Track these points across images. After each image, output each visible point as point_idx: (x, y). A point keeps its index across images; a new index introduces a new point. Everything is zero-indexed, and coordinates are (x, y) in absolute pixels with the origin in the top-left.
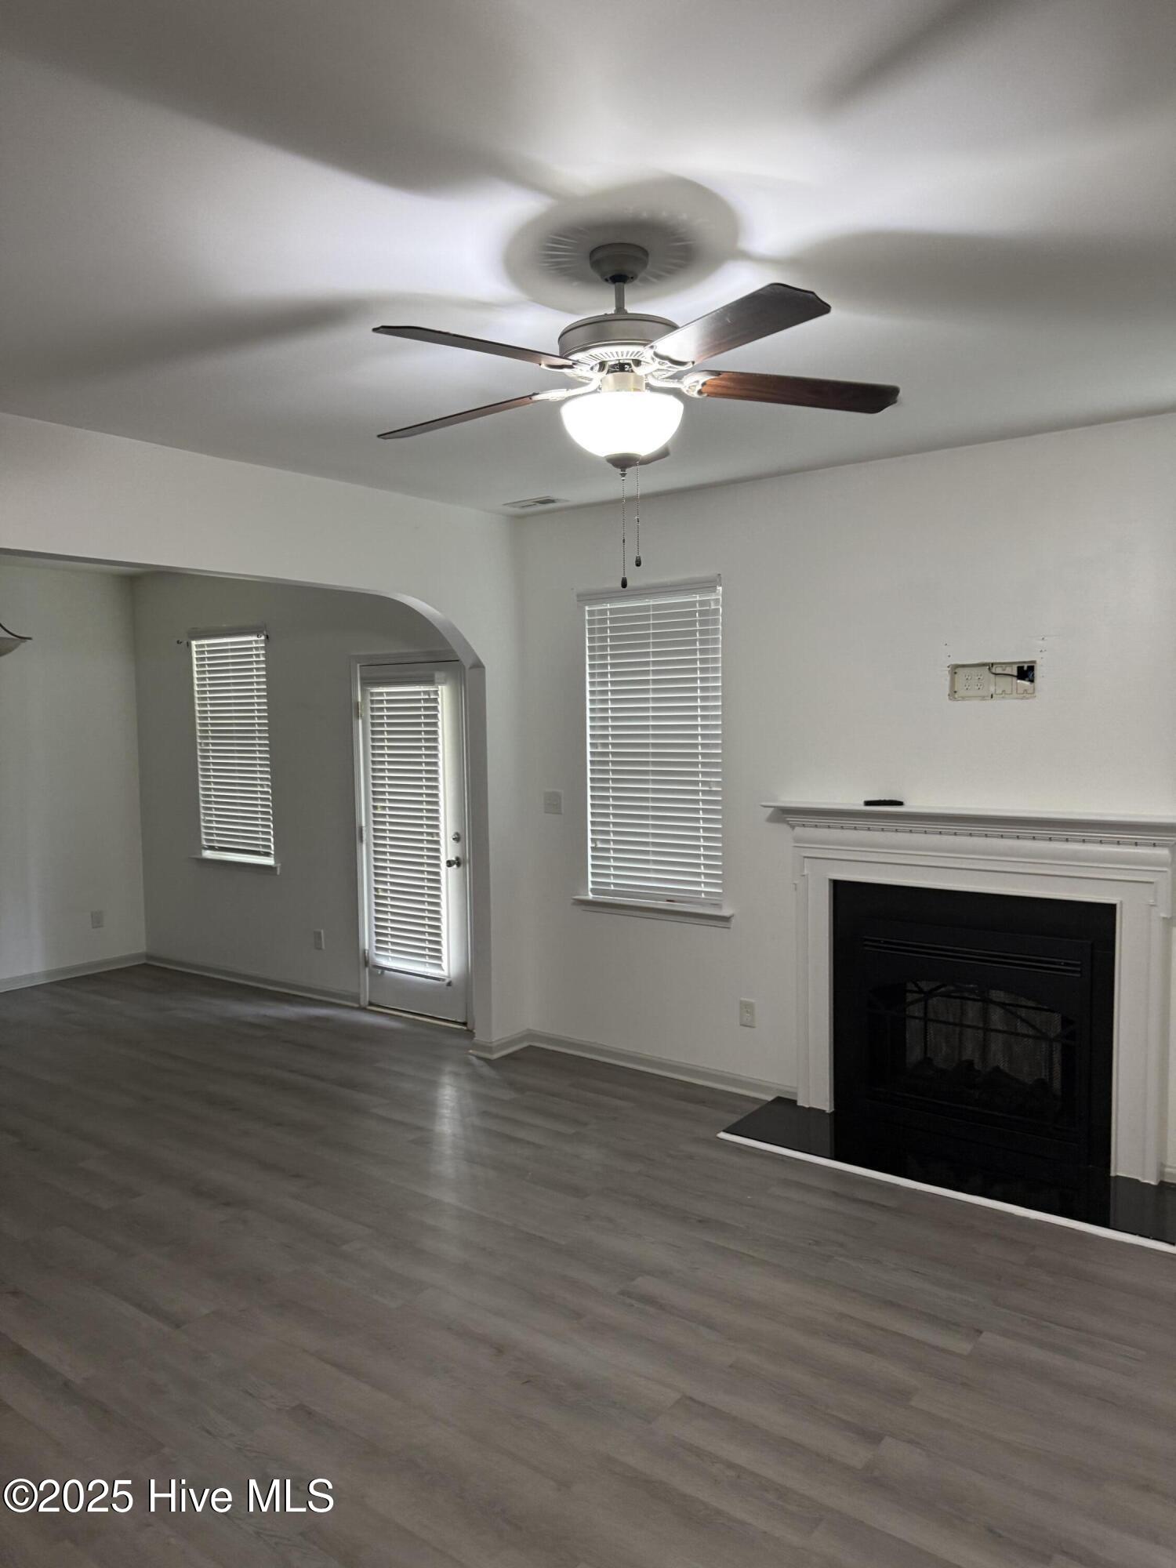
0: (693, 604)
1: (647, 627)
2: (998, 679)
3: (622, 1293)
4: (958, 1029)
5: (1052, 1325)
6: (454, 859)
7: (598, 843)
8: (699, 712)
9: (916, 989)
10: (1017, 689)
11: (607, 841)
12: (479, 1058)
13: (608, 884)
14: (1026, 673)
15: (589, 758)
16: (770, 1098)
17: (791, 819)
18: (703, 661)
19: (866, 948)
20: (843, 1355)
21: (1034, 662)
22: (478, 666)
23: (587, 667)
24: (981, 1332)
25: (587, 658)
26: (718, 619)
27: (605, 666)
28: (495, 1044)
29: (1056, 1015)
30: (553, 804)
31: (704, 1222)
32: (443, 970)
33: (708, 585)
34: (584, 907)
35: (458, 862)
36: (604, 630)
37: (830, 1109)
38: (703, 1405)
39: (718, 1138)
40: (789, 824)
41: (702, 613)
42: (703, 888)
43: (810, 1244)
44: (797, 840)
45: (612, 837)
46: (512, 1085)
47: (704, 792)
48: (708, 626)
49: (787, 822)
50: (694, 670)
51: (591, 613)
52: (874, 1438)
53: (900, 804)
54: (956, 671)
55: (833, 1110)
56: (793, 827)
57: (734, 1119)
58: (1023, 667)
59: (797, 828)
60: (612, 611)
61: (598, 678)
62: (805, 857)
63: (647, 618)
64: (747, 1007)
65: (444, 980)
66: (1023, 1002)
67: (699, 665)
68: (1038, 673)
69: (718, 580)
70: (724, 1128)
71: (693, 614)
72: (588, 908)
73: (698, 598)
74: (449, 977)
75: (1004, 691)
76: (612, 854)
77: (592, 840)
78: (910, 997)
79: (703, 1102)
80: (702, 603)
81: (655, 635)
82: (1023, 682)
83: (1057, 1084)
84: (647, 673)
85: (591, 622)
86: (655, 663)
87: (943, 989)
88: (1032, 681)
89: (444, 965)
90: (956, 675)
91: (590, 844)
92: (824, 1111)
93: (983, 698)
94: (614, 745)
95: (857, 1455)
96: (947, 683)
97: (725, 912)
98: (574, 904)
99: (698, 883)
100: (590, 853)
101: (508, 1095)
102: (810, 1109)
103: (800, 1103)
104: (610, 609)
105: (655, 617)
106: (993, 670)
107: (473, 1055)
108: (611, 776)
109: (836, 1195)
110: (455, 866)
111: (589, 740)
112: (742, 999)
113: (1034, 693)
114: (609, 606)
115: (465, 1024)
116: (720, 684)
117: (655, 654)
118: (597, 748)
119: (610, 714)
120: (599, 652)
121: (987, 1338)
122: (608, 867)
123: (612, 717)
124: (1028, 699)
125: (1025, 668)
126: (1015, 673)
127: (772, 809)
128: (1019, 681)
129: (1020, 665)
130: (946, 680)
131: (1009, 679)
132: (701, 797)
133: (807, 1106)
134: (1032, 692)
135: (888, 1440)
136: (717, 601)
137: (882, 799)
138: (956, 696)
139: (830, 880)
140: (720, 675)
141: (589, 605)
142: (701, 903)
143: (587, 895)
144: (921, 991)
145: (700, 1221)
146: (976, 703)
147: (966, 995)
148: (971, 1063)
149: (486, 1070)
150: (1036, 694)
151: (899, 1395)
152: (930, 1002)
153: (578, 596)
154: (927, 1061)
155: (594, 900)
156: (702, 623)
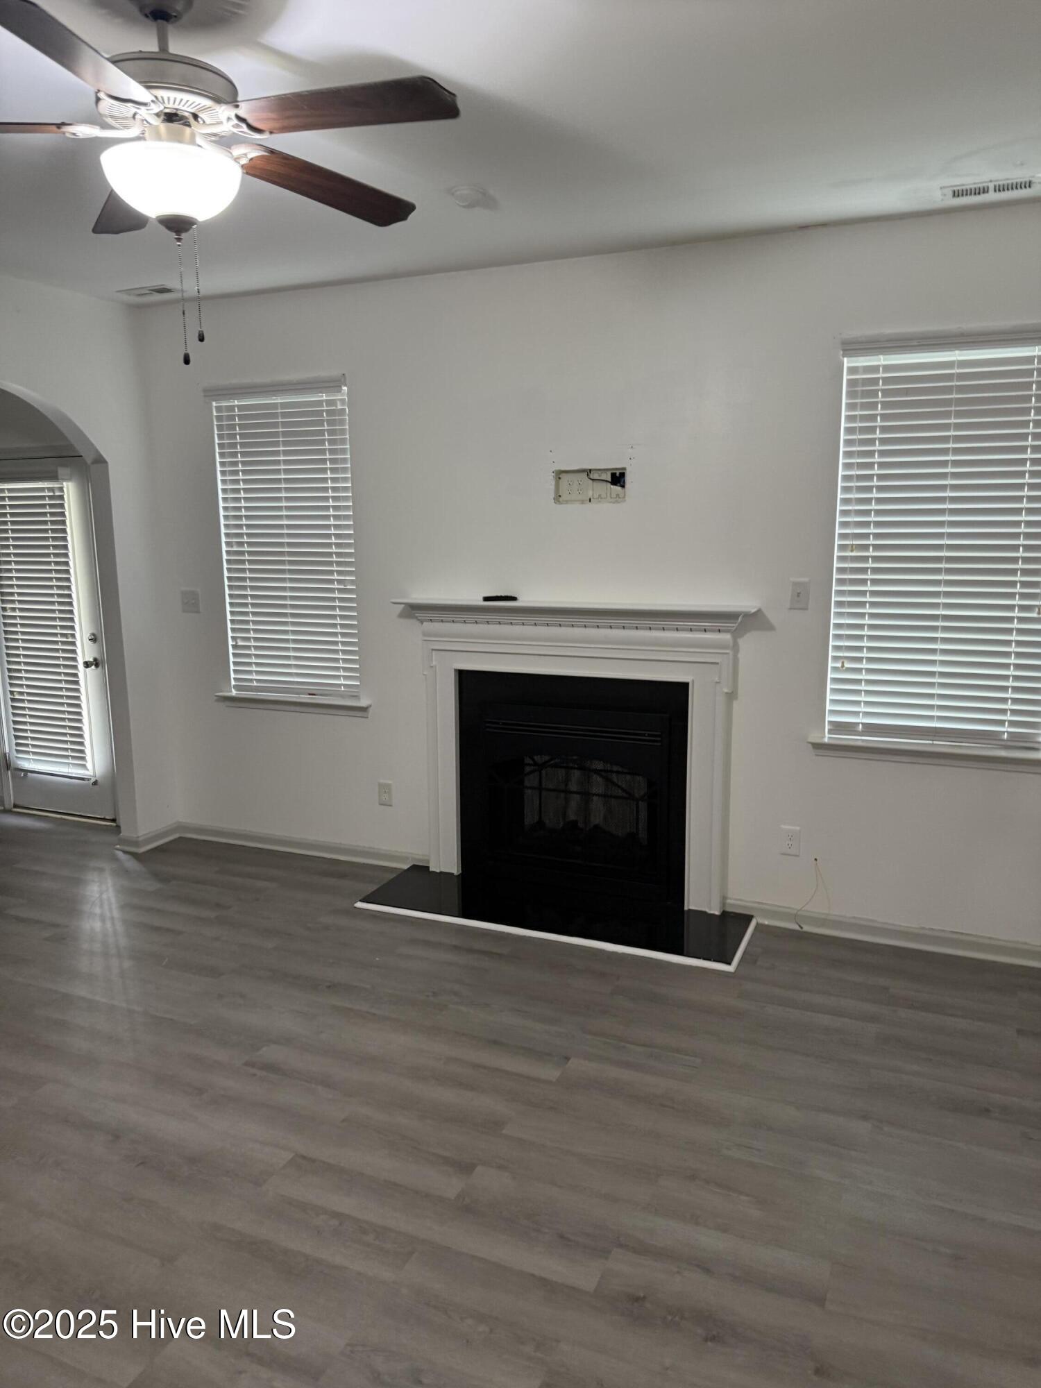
0: (320, 403)
1: (275, 425)
2: (596, 484)
3: (246, 1064)
4: (562, 795)
5: (628, 1045)
6: (91, 660)
7: (238, 641)
8: (332, 512)
9: (531, 762)
10: (611, 494)
11: (248, 639)
12: (125, 852)
13: (251, 680)
14: (618, 479)
15: (225, 557)
16: (406, 867)
17: (419, 614)
18: (333, 461)
19: (488, 730)
20: (448, 1096)
21: (625, 469)
22: (100, 461)
23: (218, 465)
24: (567, 1059)
25: (217, 455)
26: (345, 419)
27: (235, 464)
28: (141, 839)
29: (640, 778)
30: (191, 603)
31: (333, 987)
32: (88, 770)
33: (333, 384)
34: (228, 703)
35: (96, 663)
36: (233, 427)
37: (458, 871)
38: (313, 1161)
39: (355, 907)
40: (419, 620)
41: (329, 412)
42: (342, 682)
43: (428, 996)
44: (425, 634)
45: (252, 635)
46: (157, 876)
47: (340, 590)
48: (336, 426)
49: (416, 617)
50: (324, 471)
51: (219, 409)
52: (466, 1168)
53: (514, 599)
54: (560, 476)
55: (460, 872)
56: (422, 622)
57: (372, 888)
58: (616, 473)
59: (425, 623)
60: (241, 408)
61: (229, 476)
62: (433, 650)
63: (275, 415)
64: (385, 789)
65: (89, 779)
66: (615, 768)
67: (328, 465)
68: (628, 479)
69: (343, 380)
70: (361, 898)
71: (320, 413)
72: (233, 704)
73: (325, 398)
74: (94, 776)
75: (600, 496)
76: (253, 651)
77: (232, 637)
78: (528, 769)
79: (343, 876)
80: (330, 403)
81: (285, 434)
82: (615, 487)
83: (643, 835)
84: (278, 471)
85: (219, 418)
86: (286, 462)
87: (552, 762)
88: (623, 486)
89: (89, 765)
90: (561, 481)
91: (231, 642)
92: (453, 874)
93: (583, 502)
94: (250, 544)
95: (450, 1186)
96: (553, 487)
97: (363, 703)
98: (217, 701)
99: (338, 677)
100: (231, 651)
101: (152, 885)
102: (441, 873)
103: (434, 868)
104: (238, 406)
105: (284, 415)
106: (591, 477)
107: (118, 849)
108: (248, 575)
109: (456, 948)
110: (93, 667)
111: (224, 539)
112: (382, 781)
113: (624, 497)
114: (236, 403)
115: (114, 820)
116: (350, 485)
117: (286, 453)
118: (232, 547)
119: (243, 513)
120: (229, 450)
121: (574, 1063)
122: (249, 664)
123: (245, 516)
124: (619, 503)
125: (618, 475)
126: (609, 479)
127: (403, 606)
128: (612, 486)
129: (614, 471)
130: (551, 485)
131: (605, 484)
132: (337, 595)
133: (438, 871)
134: (623, 496)
135: (479, 1169)
136: (342, 401)
137: (499, 595)
138: (561, 499)
139: (455, 670)
140: (350, 476)
141: (216, 400)
142: (342, 696)
143: (231, 692)
144: (535, 764)
145: (329, 987)
146: (577, 506)
147: (571, 765)
148: (575, 823)
149: (131, 864)
150: (626, 498)
151: (493, 1125)
152: (544, 772)
153: (205, 391)
154: (540, 823)
155: (238, 696)
156: (330, 423)
